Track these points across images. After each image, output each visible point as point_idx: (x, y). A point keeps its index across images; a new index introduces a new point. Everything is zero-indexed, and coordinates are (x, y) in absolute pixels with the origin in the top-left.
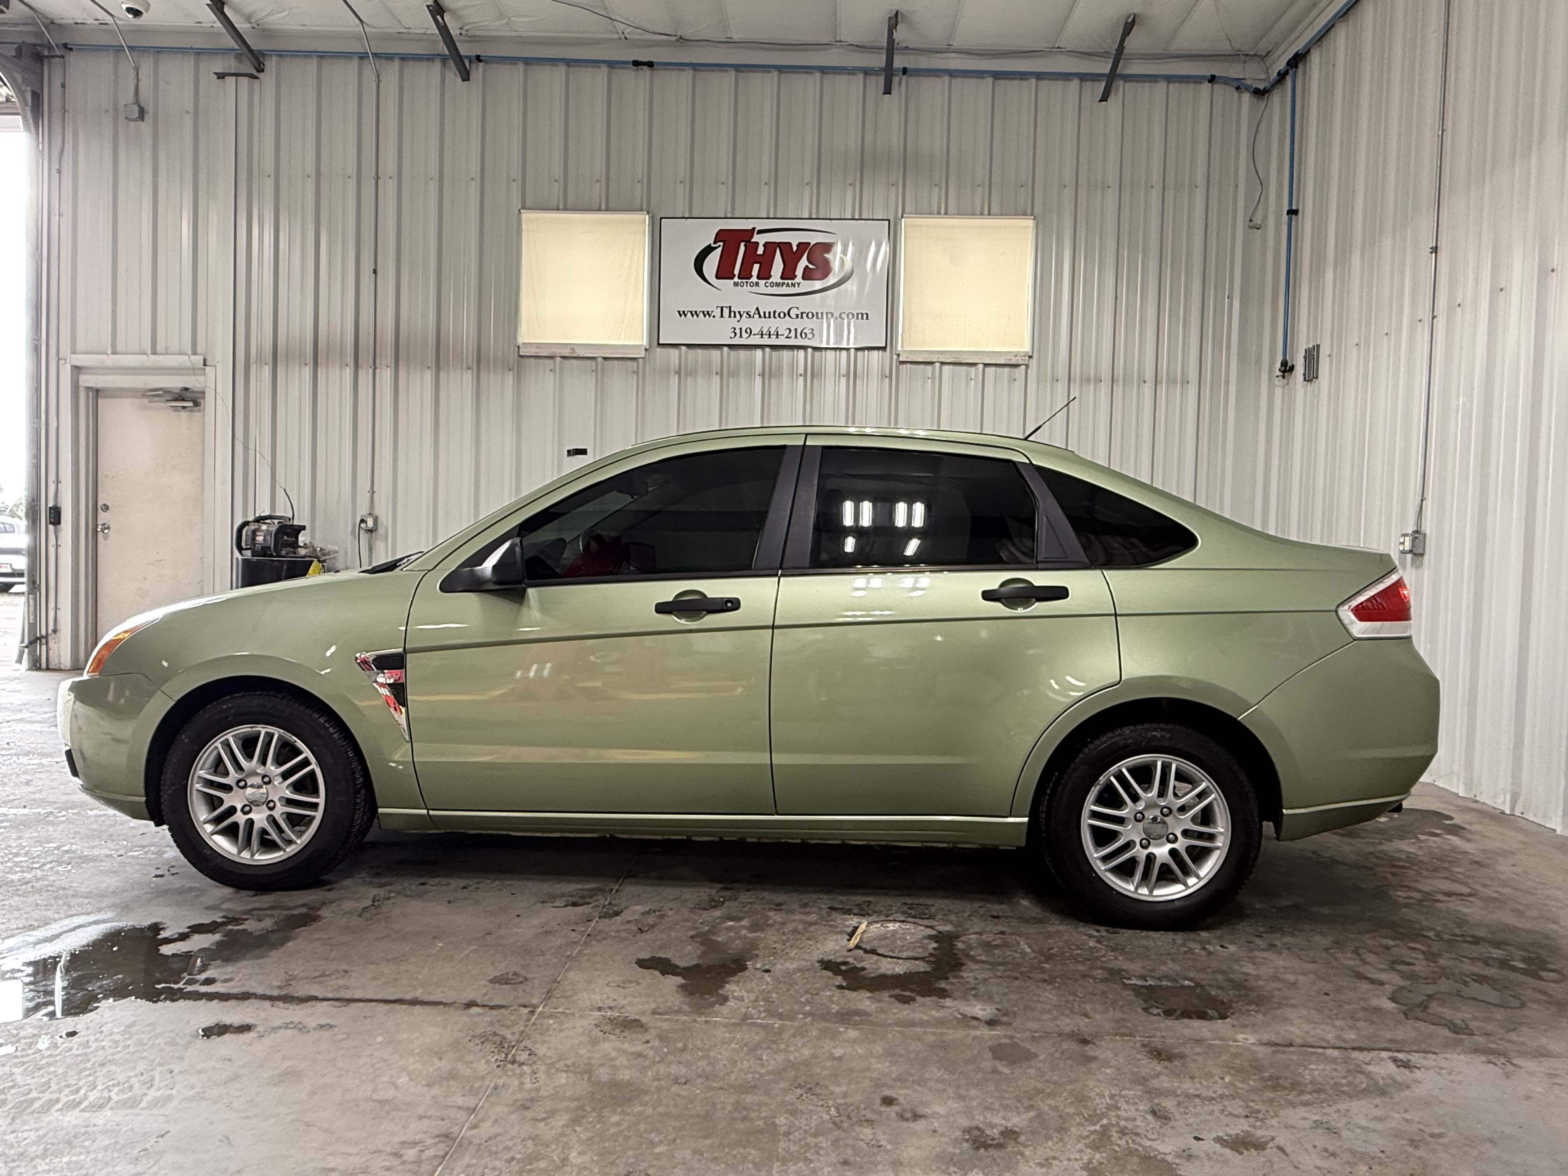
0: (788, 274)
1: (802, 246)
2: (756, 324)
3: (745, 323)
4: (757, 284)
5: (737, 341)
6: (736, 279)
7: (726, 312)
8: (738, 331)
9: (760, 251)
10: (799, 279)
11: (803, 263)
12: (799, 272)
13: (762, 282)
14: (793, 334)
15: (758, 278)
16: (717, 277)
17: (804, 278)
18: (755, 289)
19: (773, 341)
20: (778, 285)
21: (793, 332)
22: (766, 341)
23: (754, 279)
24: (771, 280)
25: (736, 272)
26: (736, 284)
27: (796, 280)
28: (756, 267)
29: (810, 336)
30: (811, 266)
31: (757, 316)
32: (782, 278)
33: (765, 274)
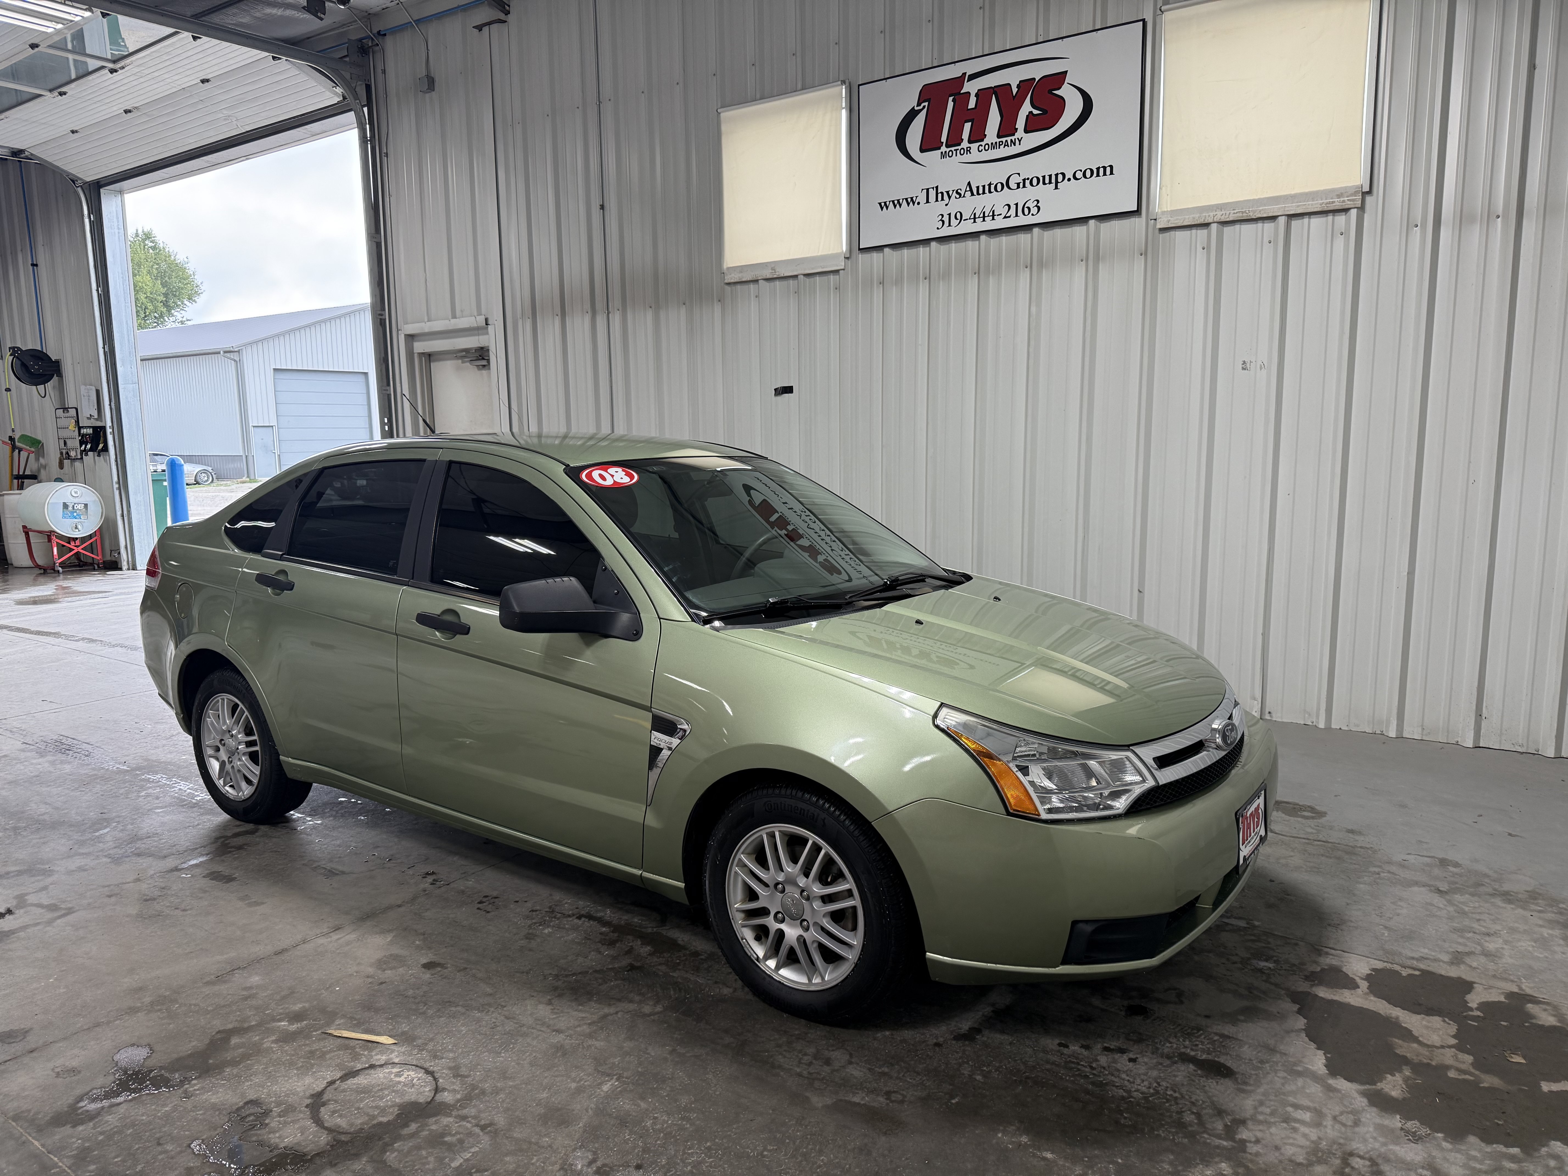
0: (1007, 129)
1: (1025, 85)
2: (968, 205)
3: (956, 205)
4: (969, 150)
5: (946, 231)
6: (943, 149)
7: (932, 193)
8: (946, 219)
9: (972, 104)
10: (1020, 133)
11: (1026, 108)
12: (1021, 123)
13: (974, 146)
14: (1012, 212)
15: (970, 142)
16: (922, 150)
17: (1026, 131)
18: (967, 158)
19: (989, 225)
20: (994, 146)
21: (1013, 208)
22: (980, 226)
23: (965, 144)
24: (986, 141)
25: (944, 139)
26: (943, 155)
27: (1018, 135)
28: (967, 126)
29: (1034, 210)
30: (1036, 112)
31: (969, 193)
32: (999, 136)
33: (977, 136)
